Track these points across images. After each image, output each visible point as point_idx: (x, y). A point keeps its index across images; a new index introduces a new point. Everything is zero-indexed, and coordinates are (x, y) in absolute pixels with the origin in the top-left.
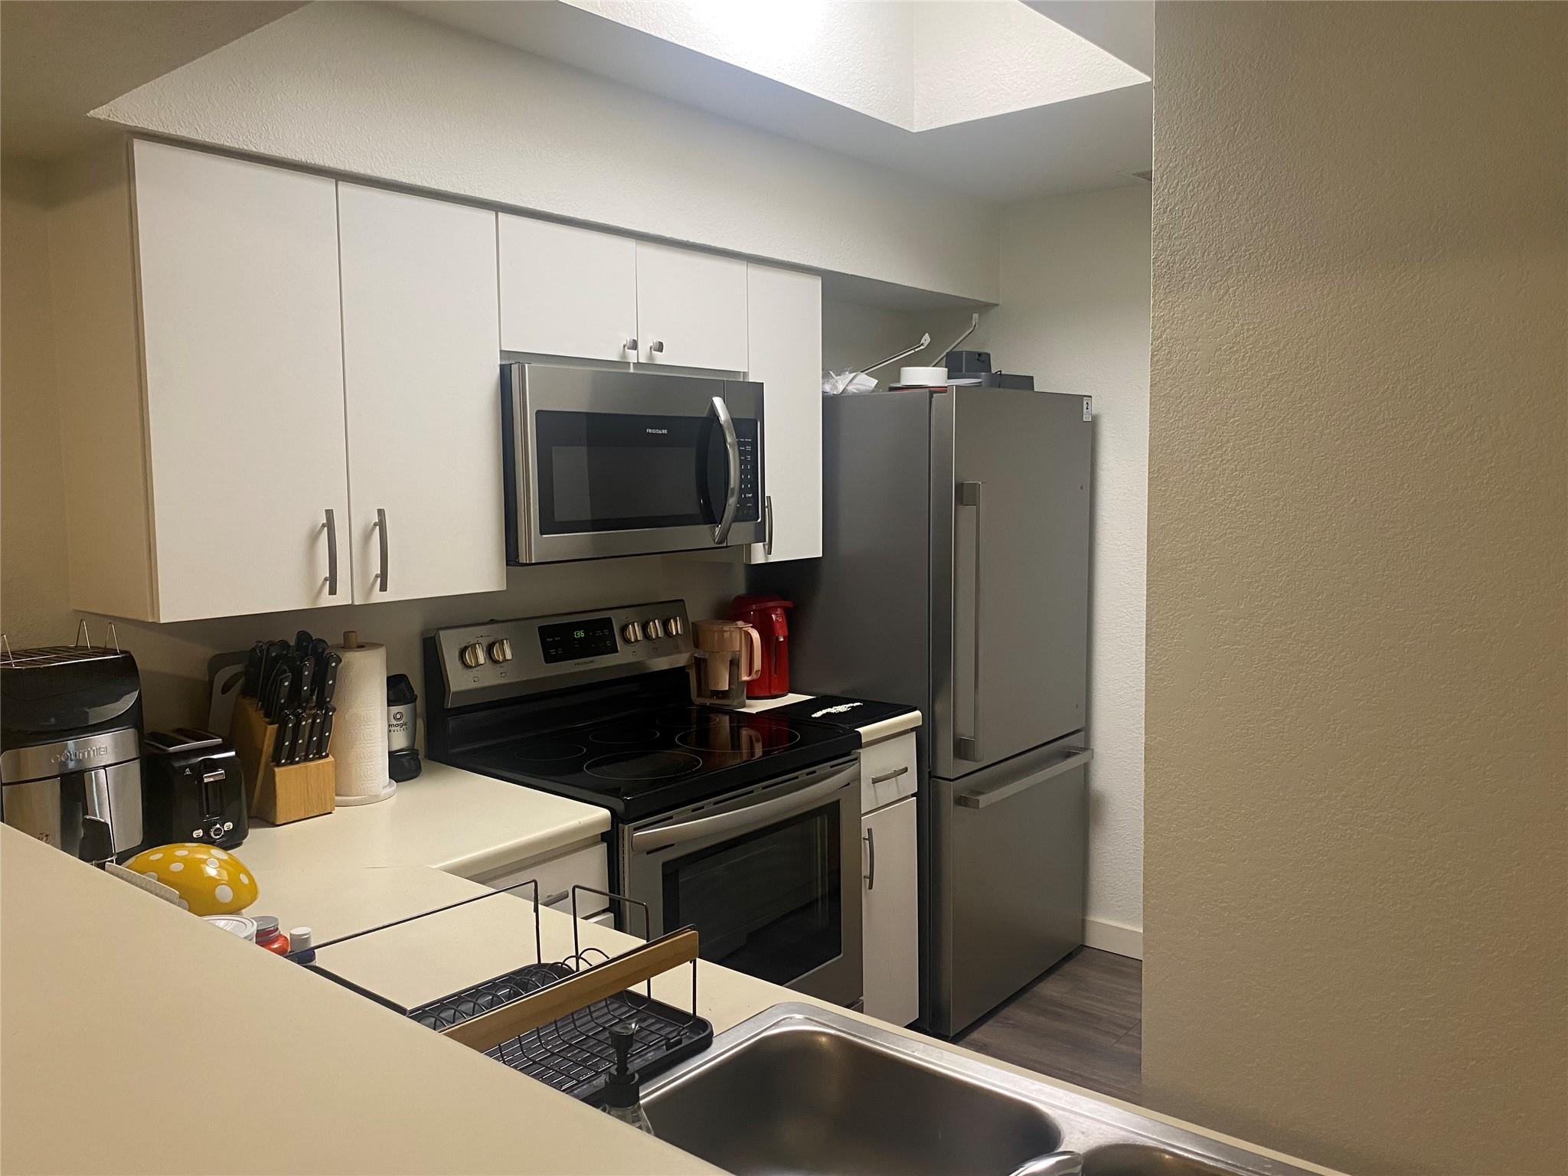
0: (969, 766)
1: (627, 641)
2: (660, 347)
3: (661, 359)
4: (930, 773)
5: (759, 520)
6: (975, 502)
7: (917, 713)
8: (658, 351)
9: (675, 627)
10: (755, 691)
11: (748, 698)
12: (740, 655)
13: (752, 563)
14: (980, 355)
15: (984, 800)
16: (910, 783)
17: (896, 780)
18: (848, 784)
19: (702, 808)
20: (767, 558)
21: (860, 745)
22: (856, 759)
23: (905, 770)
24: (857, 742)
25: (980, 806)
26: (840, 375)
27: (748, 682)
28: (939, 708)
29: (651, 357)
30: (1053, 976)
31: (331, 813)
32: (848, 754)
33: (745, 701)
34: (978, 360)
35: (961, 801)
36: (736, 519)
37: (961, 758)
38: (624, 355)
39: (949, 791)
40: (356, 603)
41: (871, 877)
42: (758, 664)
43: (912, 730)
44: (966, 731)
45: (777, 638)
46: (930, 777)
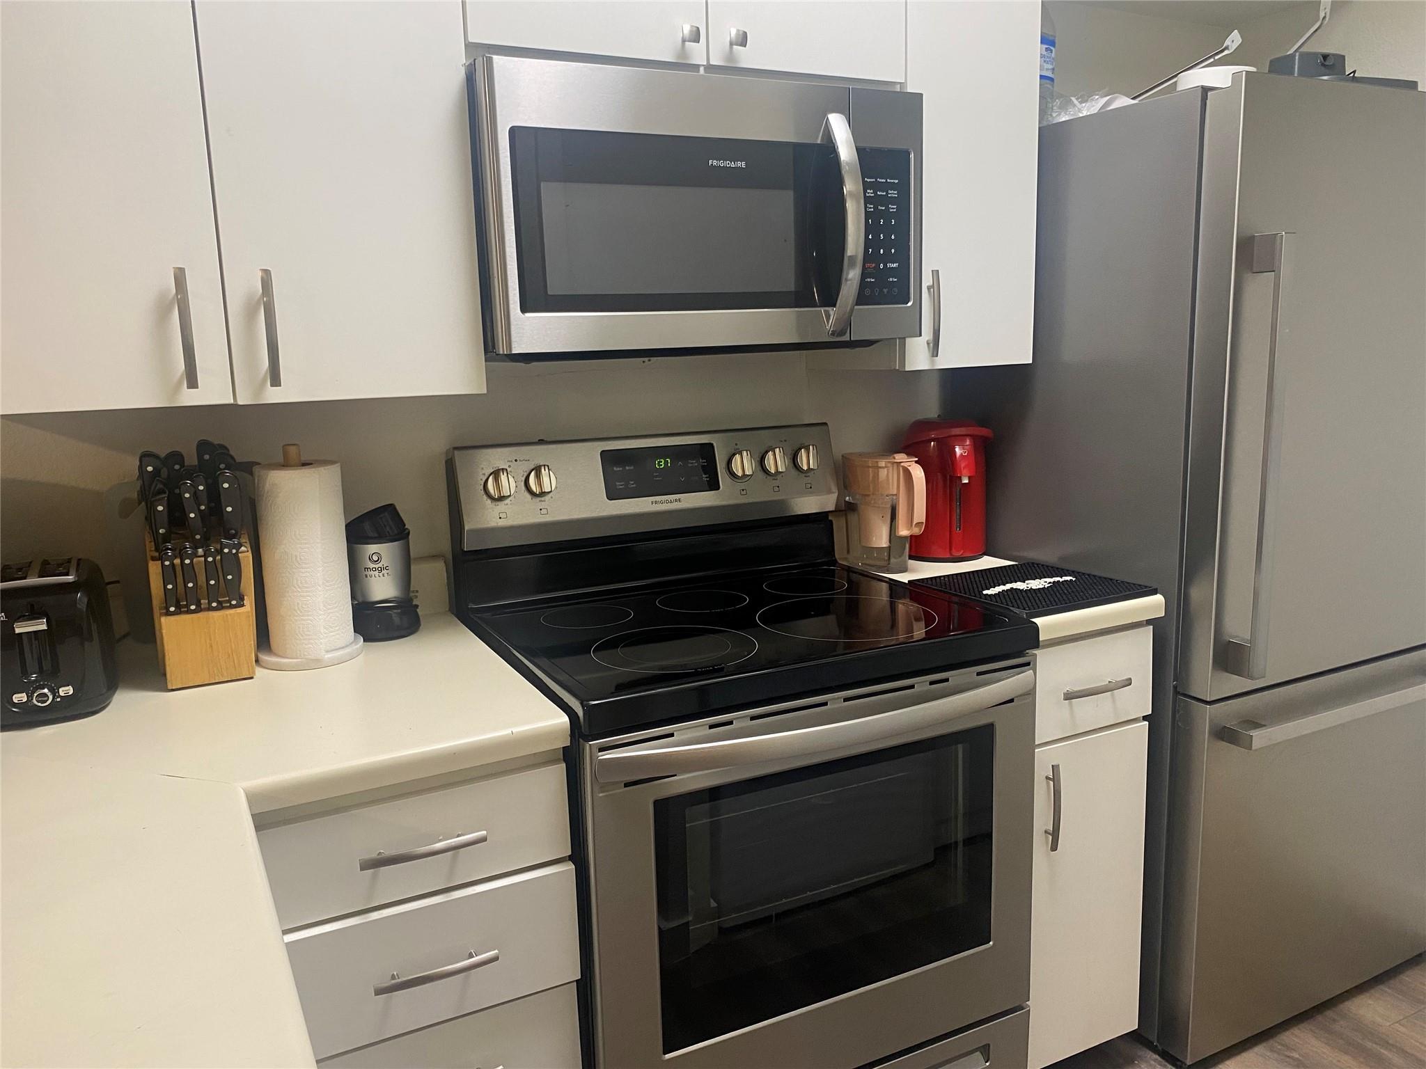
0: (1237, 684)
1: (732, 474)
2: (743, 40)
3: (748, 58)
4: (1175, 687)
5: (910, 304)
6: (1271, 267)
7: (1158, 599)
8: (741, 45)
9: (807, 460)
10: (920, 549)
11: (911, 557)
12: (898, 499)
13: (907, 369)
14: (1325, 57)
15: (1260, 738)
16: (1140, 700)
17: (1112, 695)
18: (1011, 701)
19: (731, 723)
20: (933, 363)
21: (1036, 644)
22: (1028, 664)
23: (1128, 682)
24: (1032, 639)
25: (1253, 748)
26: (1086, 101)
27: (912, 538)
28: (1196, 593)
29: (731, 56)
30: (1382, 987)
31: (252, 678)
32: (1020, 654)
33: (905, 562)
34: (1323, 65)
35: (1225, 734)
36: (862, 299)
37: (1226, 670)
38: (683, 52)
39: (1206, 717)
40: (241, 401)
41: (1055, 833)
42: (920, 513)
43: (1149, 622)
44: (1237, 628)
45: (960, 478)
46: (1176, 692)
